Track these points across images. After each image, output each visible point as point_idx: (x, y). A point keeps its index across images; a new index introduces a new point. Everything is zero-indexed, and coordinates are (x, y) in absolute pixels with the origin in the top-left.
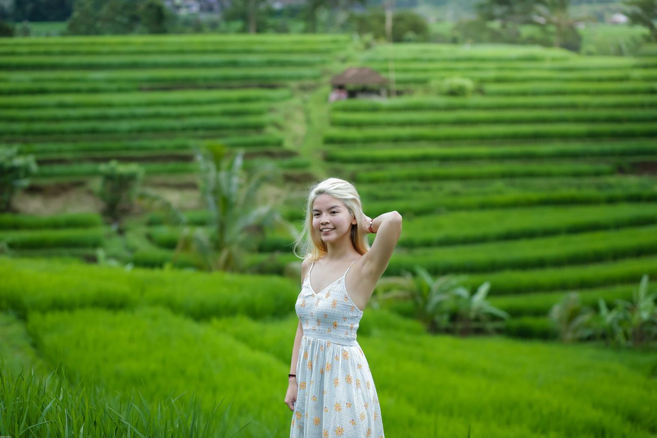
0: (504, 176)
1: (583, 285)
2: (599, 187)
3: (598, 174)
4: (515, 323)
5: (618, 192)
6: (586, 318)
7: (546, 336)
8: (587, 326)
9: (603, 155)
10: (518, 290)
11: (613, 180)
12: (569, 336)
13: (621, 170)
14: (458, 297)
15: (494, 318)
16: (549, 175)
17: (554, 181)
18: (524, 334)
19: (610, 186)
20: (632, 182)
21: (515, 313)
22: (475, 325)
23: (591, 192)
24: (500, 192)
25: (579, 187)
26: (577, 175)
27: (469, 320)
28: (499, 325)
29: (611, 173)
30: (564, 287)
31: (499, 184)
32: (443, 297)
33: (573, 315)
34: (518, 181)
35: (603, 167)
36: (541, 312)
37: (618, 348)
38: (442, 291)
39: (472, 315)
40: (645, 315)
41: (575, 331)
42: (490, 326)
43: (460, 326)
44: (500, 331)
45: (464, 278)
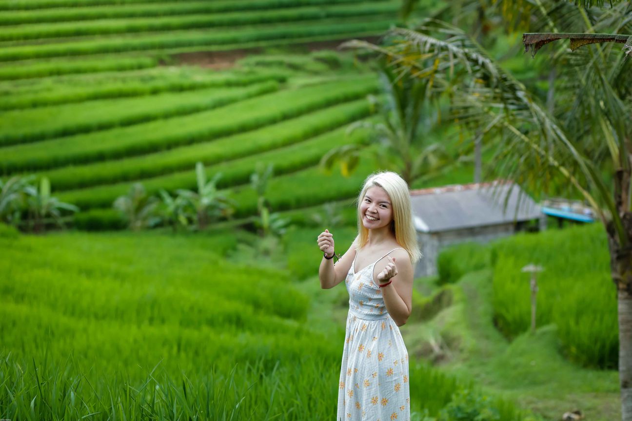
0: (52, 73)
1: (144, 175)
2: (143, 80)
3: (140, 67)
4: (84, 216)
5: (159, 84)
6: (153, 207)
7: (117, 226)
8: (155, 214)
9: (144, 48)
10: (83, 185)
11: (156, 71)
12: (139, 224)
13: (162, 62)
14: (28, 195)
15: (64, 212)
16: (94, 70)
17: (100, 76)
18: (94, 227)
19: (152, 78)
20: (173, 73)
21: (84, 207)
22: (46, 221)
23: (135, 85)
24: (49, 90)
25: (124, 80)
26: (121, 69)
27: (40, 216)
28: (69, 219)
29: (153, 66)
30: (125, 178)
31: (48, 82)
32: (13, 197)
33: (141, 205)
34: (65, 78)
35: (146, 60)
36: (106, 205)
37: (186, 233)
38: (11, 191)
39: (43, 212)
40: (205, 201)
41: (145, 219)
42: (61, 221)
43: (32, 223)
44: (70, 226)
45: (33, 177)
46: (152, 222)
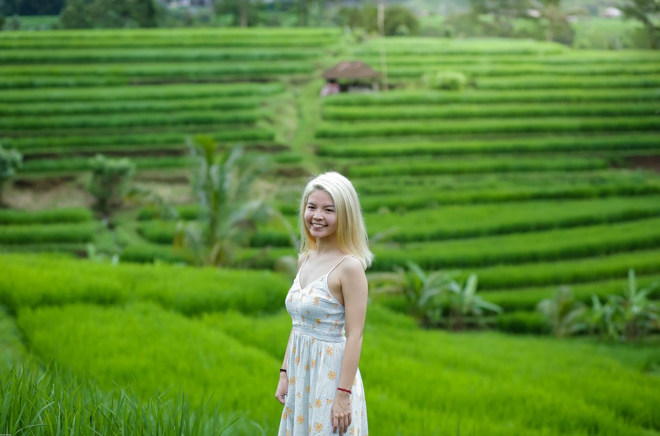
0: (497, 170)
1: (577, 280)
2: (593, 181)
3: (591, 168)
4: (507, 318)
5: (611, 186)
6: (579, 312)
7: (539, 330)
8: (581, 320)
9: (597, 149)
10: (510, 285)
11: (606, 174)
12: (563, 331)
13: (614, 165)
14: (451, 292)
15: (487, 312)
16: (542, 169)
17: (547, 176)
18: (517, 329)
19: (603, 180)
20: (626, 176)
21: (509, 308)
22: (467, 320)
23: (584, 187)
24: (492, 187)
25: (573, 182)
26: (569, 169)
27: (462, 315)
28: (491, 319)
29: (604, 167)
30: (556, 281)
31: (492, 179)
32: (435, 292)
33: (566, 310)
34: (511, 175)
35: (598, 161)
36: (531, 308)
37: (611, 342)
38: (433, 286)
39: (465, 310)
40: (636, 309)
41: (569, 325)
42: (483, 321)
43: (452, 321)
44: (492, 327)
45: (457, 273)
46: (576, 327)
